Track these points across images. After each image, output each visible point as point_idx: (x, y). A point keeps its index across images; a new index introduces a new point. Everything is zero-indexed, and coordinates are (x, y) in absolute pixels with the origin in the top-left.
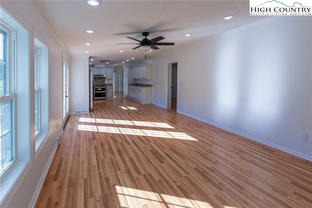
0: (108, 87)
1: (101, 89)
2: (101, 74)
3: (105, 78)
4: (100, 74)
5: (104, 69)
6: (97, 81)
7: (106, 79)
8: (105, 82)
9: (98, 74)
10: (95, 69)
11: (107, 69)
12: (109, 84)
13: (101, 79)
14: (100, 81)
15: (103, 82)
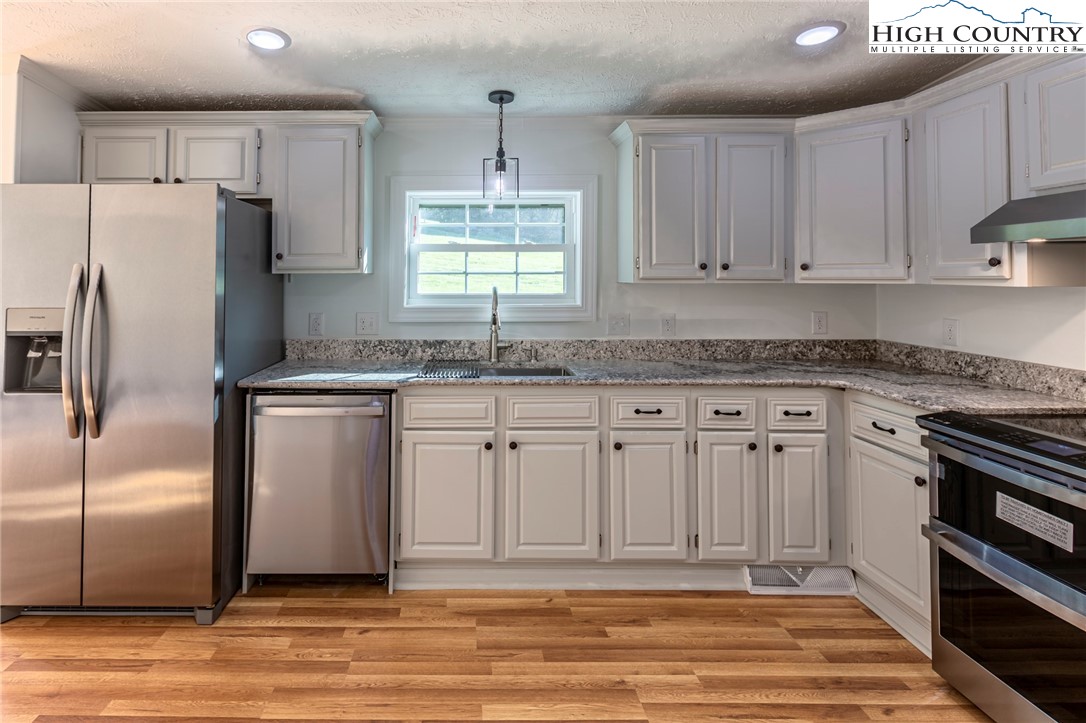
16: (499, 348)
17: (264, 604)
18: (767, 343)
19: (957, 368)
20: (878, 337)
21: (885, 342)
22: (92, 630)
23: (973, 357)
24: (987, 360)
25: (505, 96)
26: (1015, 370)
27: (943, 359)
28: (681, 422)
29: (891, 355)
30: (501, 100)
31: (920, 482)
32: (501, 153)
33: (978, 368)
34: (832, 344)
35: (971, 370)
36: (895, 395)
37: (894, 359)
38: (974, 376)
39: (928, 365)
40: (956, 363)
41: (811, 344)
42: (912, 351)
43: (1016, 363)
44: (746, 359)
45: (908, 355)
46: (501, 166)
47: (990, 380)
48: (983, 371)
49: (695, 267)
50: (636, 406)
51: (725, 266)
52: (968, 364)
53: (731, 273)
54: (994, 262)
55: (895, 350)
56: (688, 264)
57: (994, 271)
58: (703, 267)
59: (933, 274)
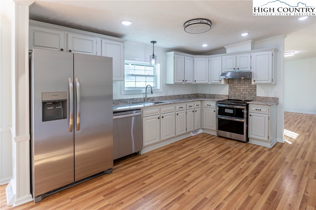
1: (231, 111)
4: (237, 71)
5: (249, 55)
6: (236, 89)
8: (255, 90)
9: (233, 70)
12: (267, 98)
13: (245, 83)
14: (243, 89)
15: (251, 91)
16: (147, 99)
17: (118, 166)
18: (186, 95)
20: (198, 93)
21: (200, 94)
22: (79, 187)
23: (213, 94)
24: (215, 95)
25: (154, 42)
27: (209, 95)
28: (185, 109)
30: (154, 43)
31: (214, 111)
32: (153, 55)
34: (194, 94)
35: (213, 96)
36: (211, 100)
39: (207, 96)
41: (191, 95)
44: (184, 98)
45: (204, 95)
46: (153, 58)
47: (215, 97)
49: (182, 81)
50: (180, 107)
51: (186, 81)
52: (212, 96)
53: (186, 82)
54: (220, 81)
55: (202, 95)
56: (181, 80)
57: (220, 82)
58: (183, 81)
59: (212, 82)
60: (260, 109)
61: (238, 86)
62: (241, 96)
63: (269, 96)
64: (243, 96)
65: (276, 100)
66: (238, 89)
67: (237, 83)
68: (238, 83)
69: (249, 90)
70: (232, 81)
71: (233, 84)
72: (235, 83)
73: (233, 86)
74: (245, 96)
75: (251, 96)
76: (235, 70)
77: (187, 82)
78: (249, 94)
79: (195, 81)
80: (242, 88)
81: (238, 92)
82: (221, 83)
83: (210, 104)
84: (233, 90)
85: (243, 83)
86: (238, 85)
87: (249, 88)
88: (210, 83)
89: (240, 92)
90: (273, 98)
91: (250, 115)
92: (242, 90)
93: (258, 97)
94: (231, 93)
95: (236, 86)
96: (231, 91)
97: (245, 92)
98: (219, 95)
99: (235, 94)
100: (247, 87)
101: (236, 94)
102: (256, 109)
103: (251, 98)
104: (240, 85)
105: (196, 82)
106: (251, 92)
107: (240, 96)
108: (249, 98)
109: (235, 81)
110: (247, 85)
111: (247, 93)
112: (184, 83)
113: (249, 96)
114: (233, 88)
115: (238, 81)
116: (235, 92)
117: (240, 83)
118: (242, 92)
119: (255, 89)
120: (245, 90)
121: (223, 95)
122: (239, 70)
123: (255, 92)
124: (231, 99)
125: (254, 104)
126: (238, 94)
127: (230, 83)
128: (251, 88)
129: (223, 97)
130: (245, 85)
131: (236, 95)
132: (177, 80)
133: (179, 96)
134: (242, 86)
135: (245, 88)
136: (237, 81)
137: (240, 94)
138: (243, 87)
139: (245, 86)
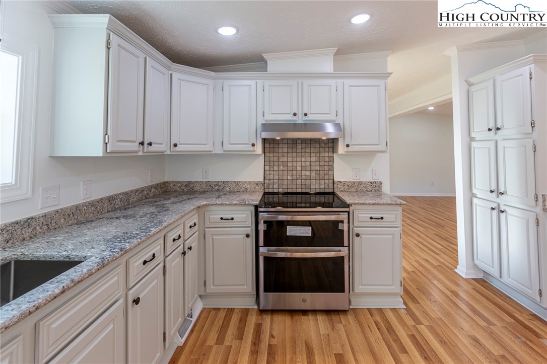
0: (361, 215)
1: (307, 231)
2: (311, 117)
3: (332, 143)
4: (300, 119)
5: (332, 82)
6: (285, 164)
7: (341, 149)
8: (331, 168)
9: (289, 118)
10: (267, 83)
11: (348, 82)
12: (360, 183)
13: (308, 150)
14: (303, 164)
15: (322, 168)
19: (211, 188)
20: (166, 180)
21: (173, 182)
23: (218, 182)
24: (224, 182)
26: (234, 185)
27: (204, 185)
29: (177, 187)
31: (248, 236)
33: (220, 186)
35: (217, 187)
36: (235, 202)
37: (178, 189)
38: (219, 190)
39: (197, 189)
40: (211, 186)
41: (149, 188)
42: (189, 184)
43: (235, 182)
45: (186, 186)
47: (225, 190)
48: (222, 187)
49: (137, 144)
50: (142, 260)
51: (150, 144)
52: (215, 185)
53: (151, 149)
54: (253, 145)
55: (179, 185)
56: (134, 142)
57: (251, 148)
58: (142, 144)
59: (225, 149)
60: (380, 216)
61: (290, 159)
62: (299, 182)
63: (363, 179)
64: (304, 182)
65: (377, 188)
66: (290, 164)
67: (285, 150)
68: (290, 150)
69: (318, 168)
70: (272, 146)
71: (276, 155)
72: (280, 150)
73: (276, 159)
74: (308, 182)
75: (322, 182)
76: (295, 118)
77: (153, 148)
78: (318, 177)
79: (175, 145)
80: (299, 164)
81: (290, 173)
82: (254, 151)
83: (230, 217)
84: (276, 168)
85: (303, 150)
86: (290, 155)
87: (317, 163)
88: (218, 150)
89: (294, 173)
90: (371, 183)
91: (358, 235)
92: (299, 168)
93: (340, 182)
94: (271, 177)
95: (285, 159)
96: (272, 172)
97: (308, 173)
98: (237, 183)
99: (281, 177)
100: (313, 159)
101: (285, 177)
102: (371, 218)
103: (322, 187)
104: (294, 155)
105: (177, 149)
106: (322, 172)
107: (294, 182)
108: (317, 186)
109: (281, 146)
110: (313, 155)
111: (313, 173)
112: (140, 154)
113: (318, 182)
114: (276, 164)
115: (290, 146)
116: (281, 173)
117: (294, 150)
118: (299, 173)
119: (331, 163)
120: (308, 168)
121: (249, 183)
122: (306, 118)
123: (331, 172)
124: (271, 190)
125: (366, 204)
126: (289, 177)
127: (267, 150)
128: (322, 164)
129: (248, 186)
130: (308, 155)
131: (285, 182)
132: (119, 141)
133: (110, 199)
134: (299, 159)
135: (308, 164)
136: (286, 146)
137: (295, 177)
138: (303, 159)
139: (308, 159)
